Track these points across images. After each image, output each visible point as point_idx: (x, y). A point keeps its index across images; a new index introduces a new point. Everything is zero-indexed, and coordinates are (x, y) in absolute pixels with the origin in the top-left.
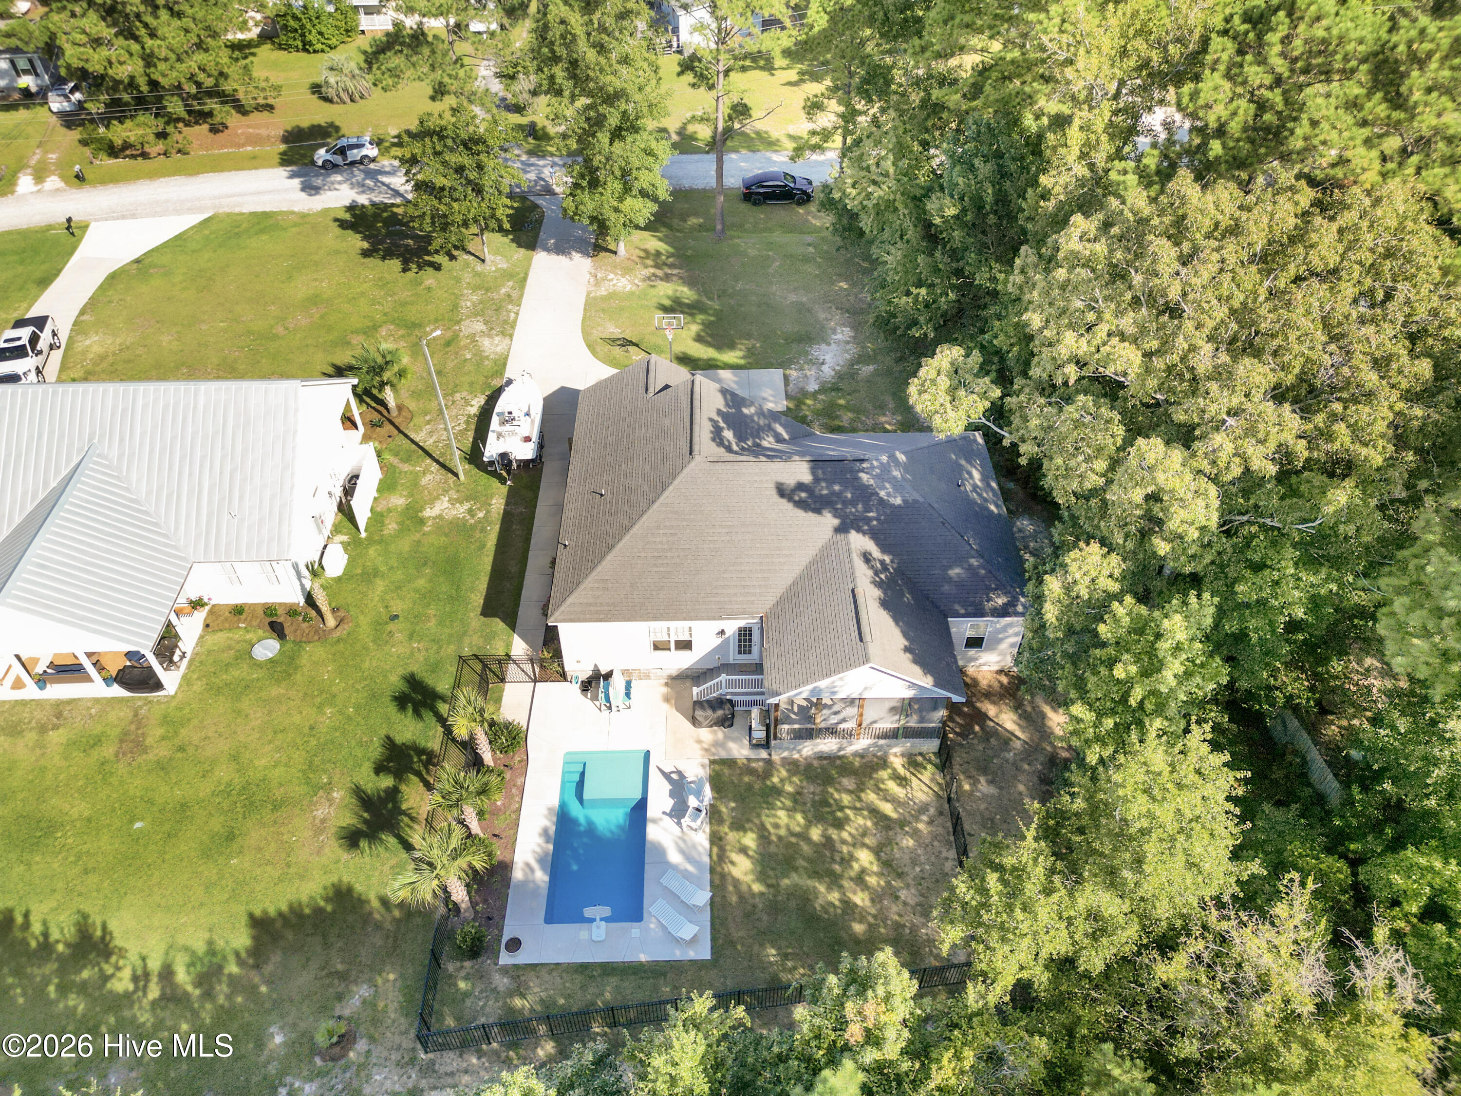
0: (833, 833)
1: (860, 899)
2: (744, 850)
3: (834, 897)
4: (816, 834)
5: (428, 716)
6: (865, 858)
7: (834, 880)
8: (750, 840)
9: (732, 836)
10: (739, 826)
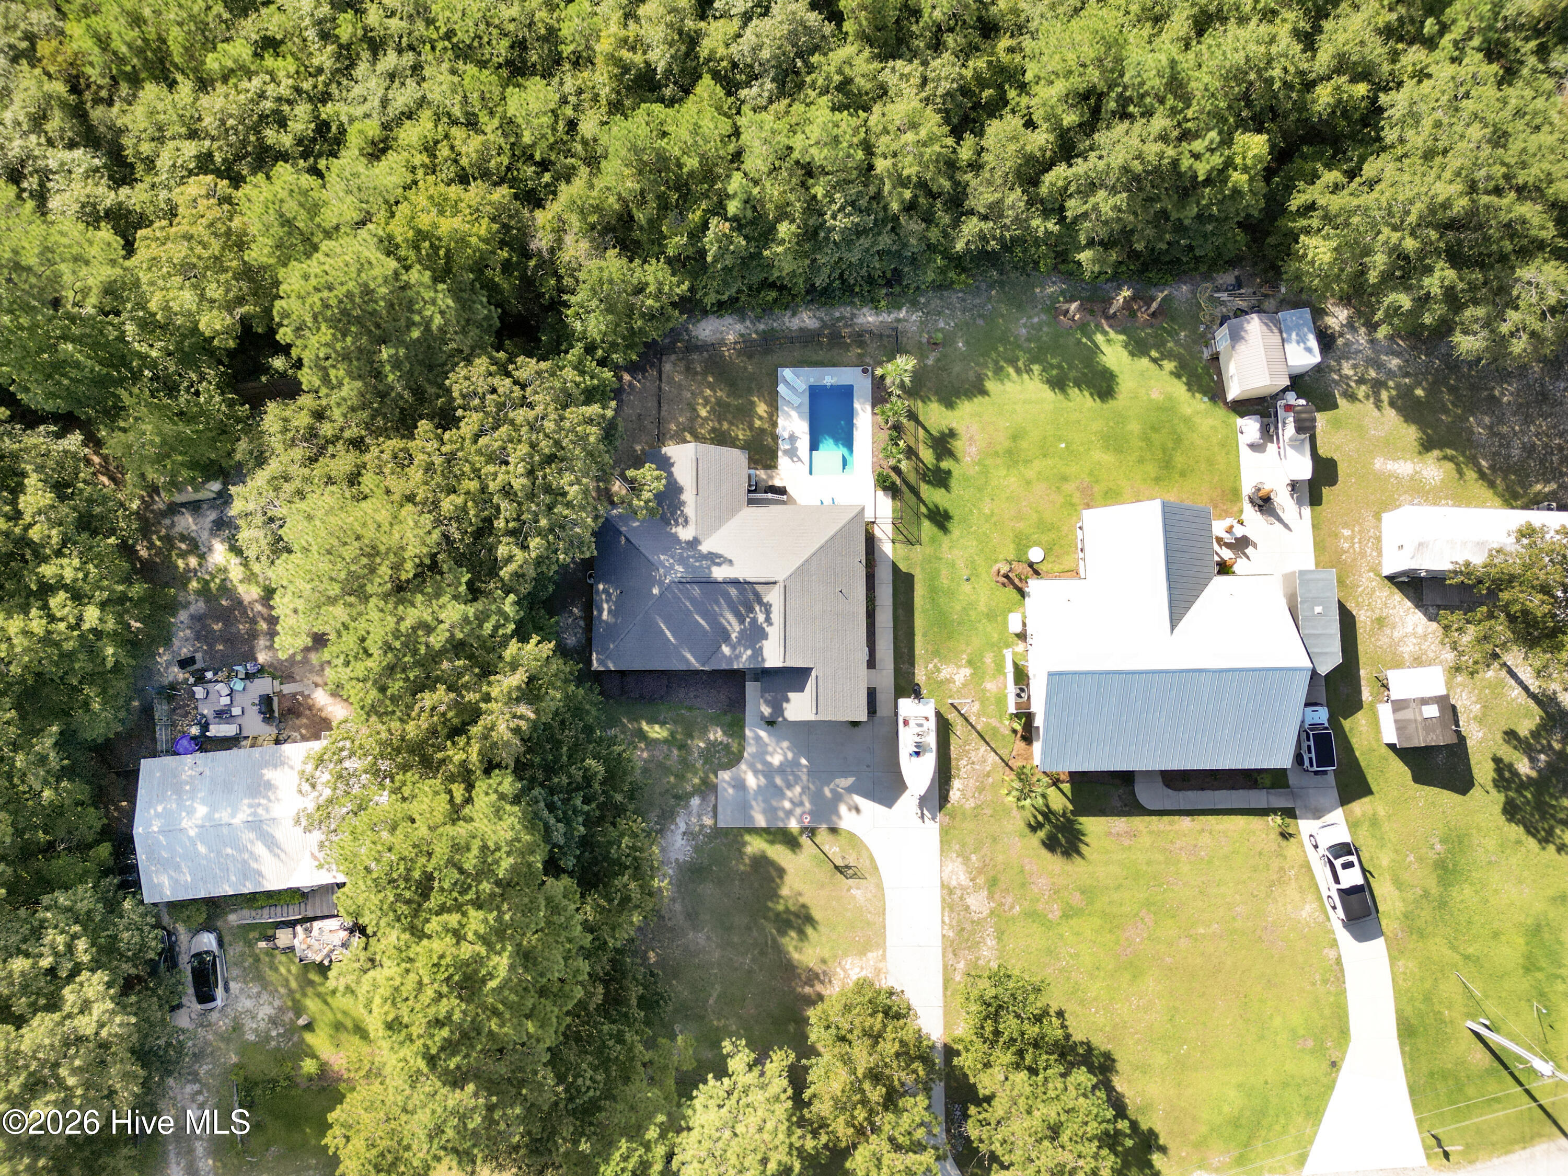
0: (717, 425)
1: (708, 392)
2: (761, 418)
3: (719, 394)
4: (725, 426)
5: (931, 506)
6: (703, 413)
7: (719, 402)
8: (758, 423)
9: (766, 426)
10: (762, 431)
